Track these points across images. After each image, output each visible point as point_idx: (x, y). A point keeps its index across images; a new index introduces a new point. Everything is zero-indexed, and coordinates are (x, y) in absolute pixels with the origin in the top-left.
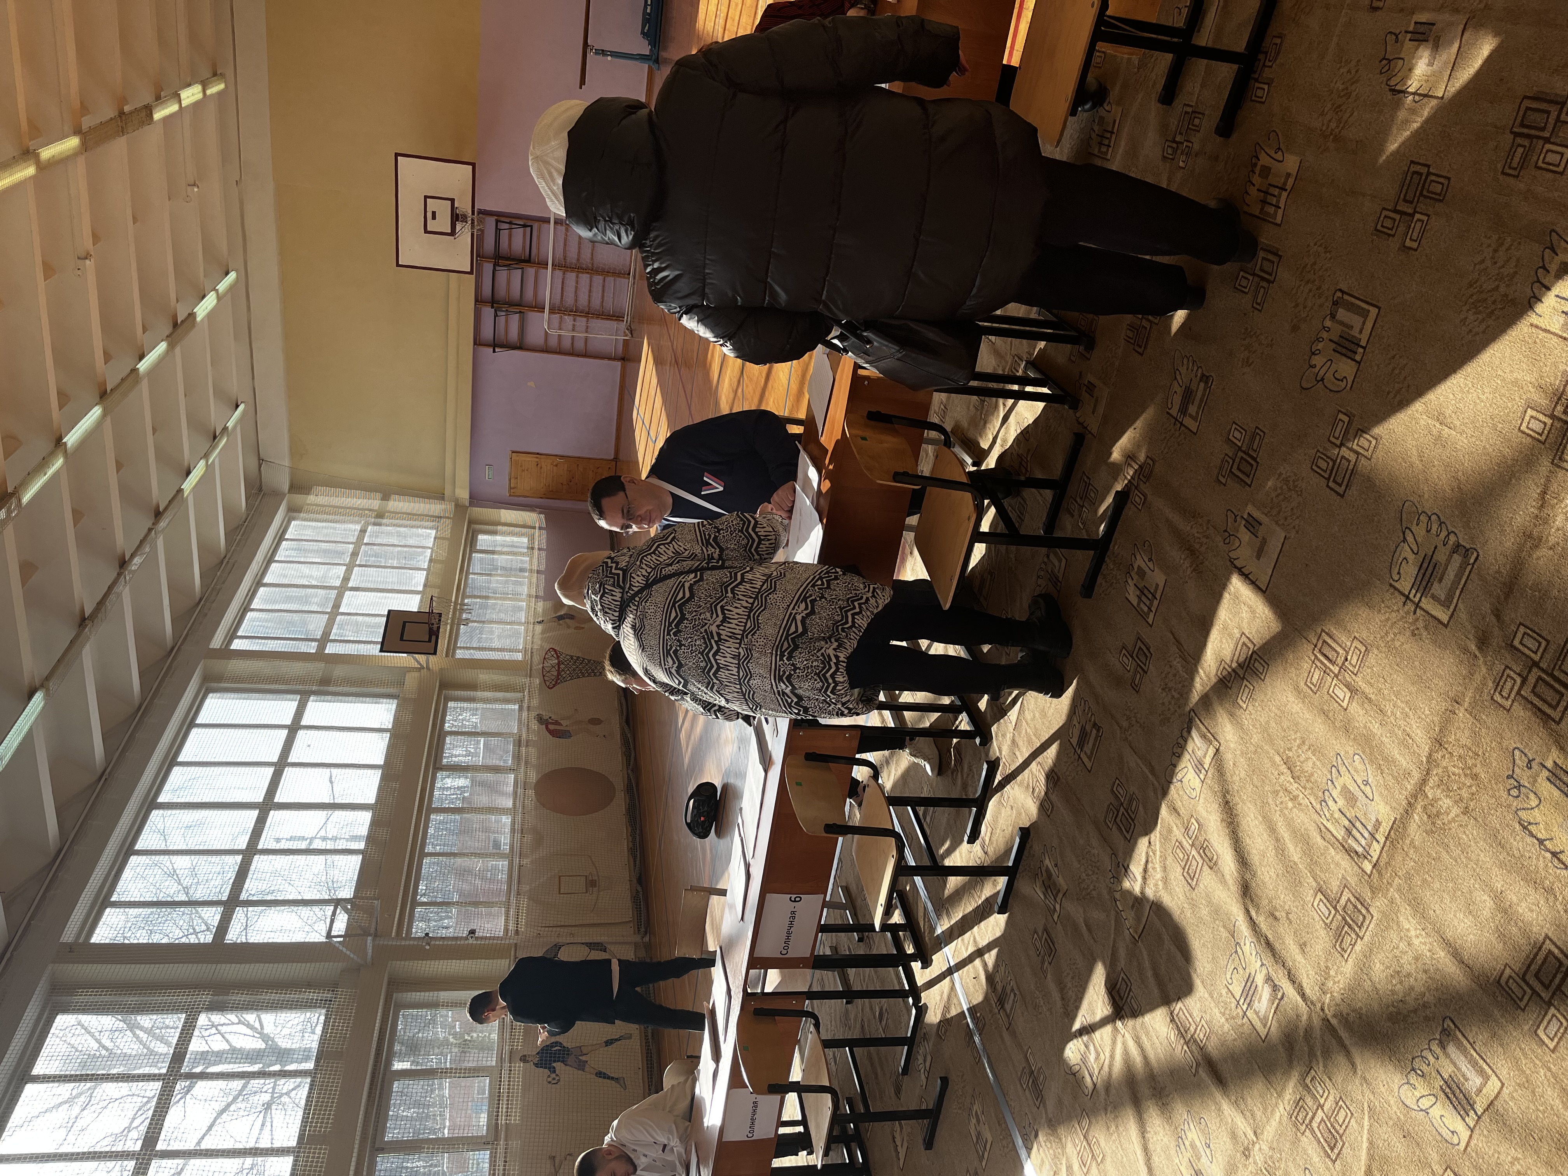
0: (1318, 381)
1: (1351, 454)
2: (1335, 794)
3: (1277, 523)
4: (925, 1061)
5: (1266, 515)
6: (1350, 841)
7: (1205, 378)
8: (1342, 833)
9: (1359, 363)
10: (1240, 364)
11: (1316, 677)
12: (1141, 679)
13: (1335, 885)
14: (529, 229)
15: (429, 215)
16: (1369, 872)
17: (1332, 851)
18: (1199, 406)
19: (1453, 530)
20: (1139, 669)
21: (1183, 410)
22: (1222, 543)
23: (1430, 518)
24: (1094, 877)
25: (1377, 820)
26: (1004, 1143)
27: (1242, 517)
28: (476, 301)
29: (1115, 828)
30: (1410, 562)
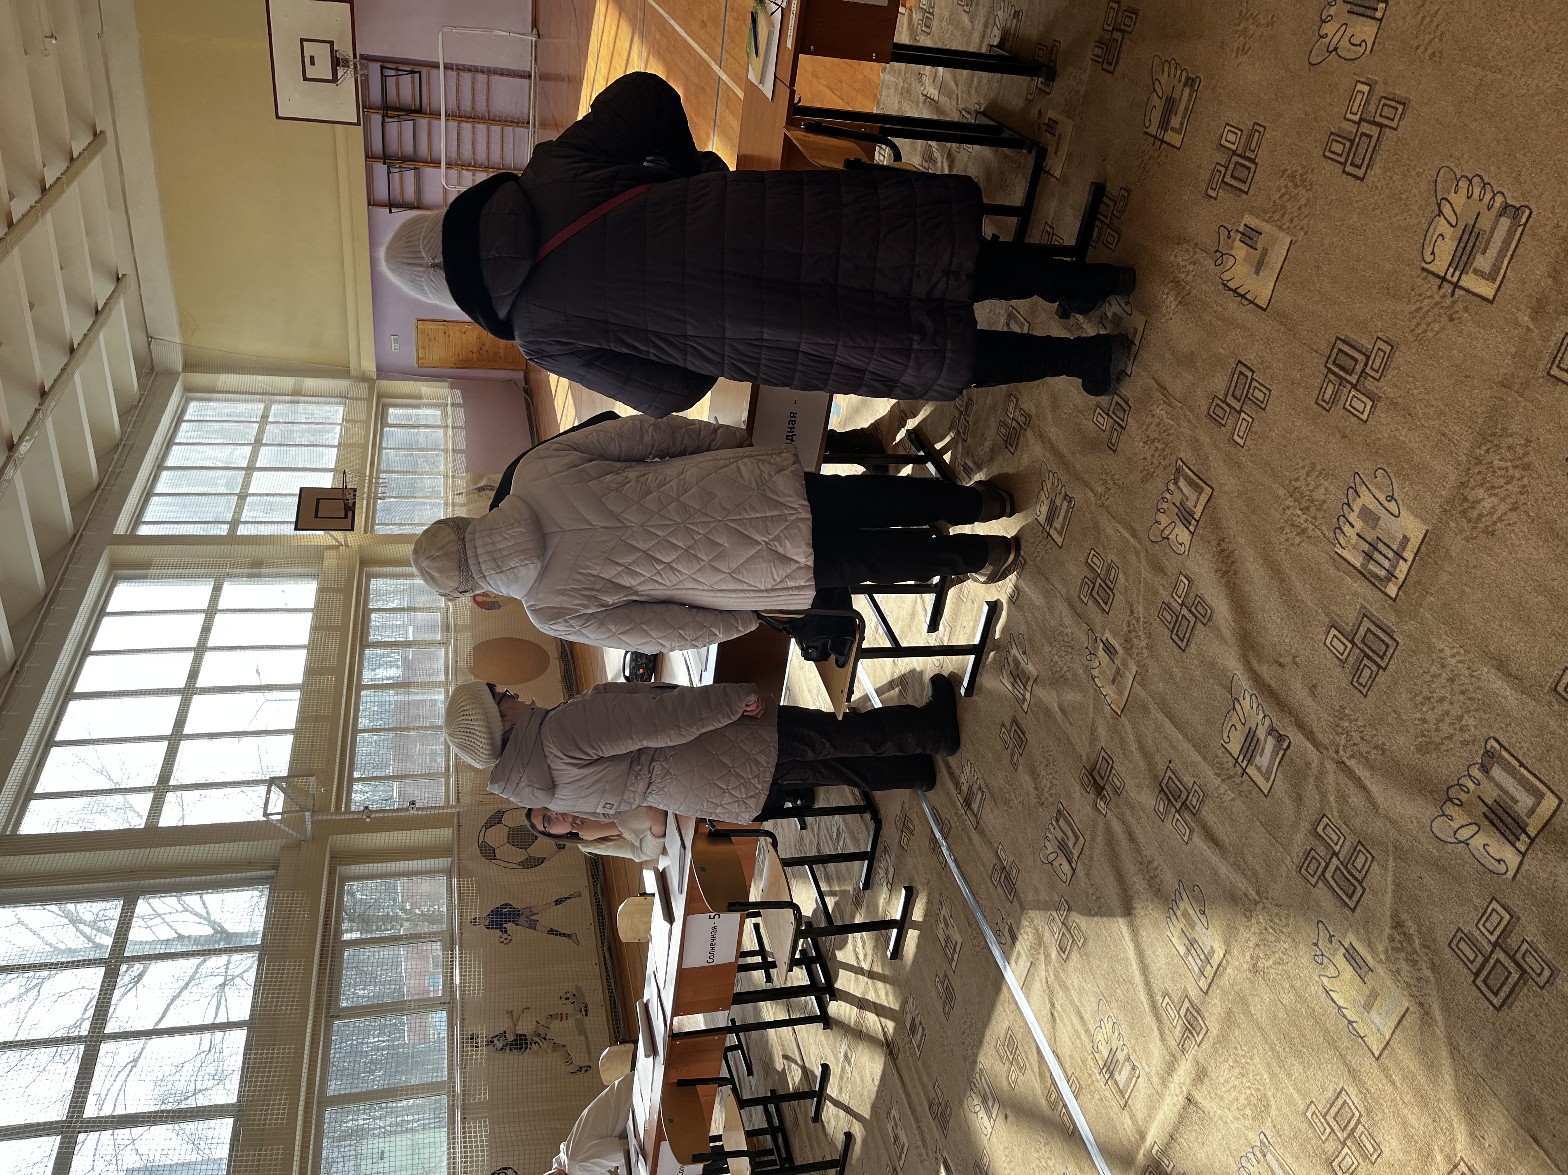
0: (1330, 52)
1: (1374, 128)
2: (1353, 517)
3: (1280, 228)
4: (887, 874)
5: (1267, 221)
6: (1372, 567)
7: (1190, 81)
8: (1361, 559)
9: (1381, 20)
10: (1234, 55)
11: (1329, 391)
12: (1119, 437)
13: (1350, 616)
14: (417, 75)
15: (307, 61)
16: (1393, 596)
17: (1349, 580)
18: (1184, 117)
19: (1500, 189)
20: (1116, 426)
21: (1164, 125)
22: (1213, 266)
23: (1471, 181)
24: (1068, 657)
25: (1405, 537)
26: (975, 942)
27: (1237, 231)
28: (367, 157)
29: (1090, 603)
30: (1447, 237)
